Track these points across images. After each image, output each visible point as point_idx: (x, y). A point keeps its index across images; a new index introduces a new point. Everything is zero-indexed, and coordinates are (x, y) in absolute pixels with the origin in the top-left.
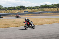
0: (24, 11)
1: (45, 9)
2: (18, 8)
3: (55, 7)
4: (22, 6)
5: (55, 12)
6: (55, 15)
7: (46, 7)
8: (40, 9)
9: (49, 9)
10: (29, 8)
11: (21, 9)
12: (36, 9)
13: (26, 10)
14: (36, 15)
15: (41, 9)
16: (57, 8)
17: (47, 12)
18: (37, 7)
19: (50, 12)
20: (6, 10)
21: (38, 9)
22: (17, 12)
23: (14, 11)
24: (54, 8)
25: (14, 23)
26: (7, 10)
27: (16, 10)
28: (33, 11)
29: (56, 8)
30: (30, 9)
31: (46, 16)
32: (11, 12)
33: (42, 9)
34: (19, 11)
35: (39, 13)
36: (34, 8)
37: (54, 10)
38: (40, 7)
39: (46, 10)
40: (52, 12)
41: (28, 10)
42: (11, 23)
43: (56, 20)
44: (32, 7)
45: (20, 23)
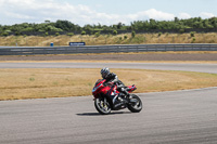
0: (72, 41)
1: (147, 36)
2: (49, 29)
3: (186, 31)
4: (62, 22)
5: (184, 48)
6: (185, 60)
7: (153, 27)
8: (129, 35)
9: (163, 36)
10: (88, 30)
11: (61, 33)
12: (115, 34)
13: (76, 38)
14: (114, 58)
15: (133, 35)
16: (192, 35)
17: (156, 48)
18: (119, 29)
19: (166, 48)
20: (6, 35)
21: (122, 36)
22: (46, 42)
23: (35, 41)
24: (182, 33)
25: (32, 84)
26: (10, 34)
27: (42, 34)
29: (189, 35)
30: (94, 32)
31: (151, 63)
32: (23, 41)
33: (136, 36)
34: (53, 40)
35: (127, 50)
36: (106, 31)
37: (181, 39)
38: (129, 29)
39: (153, 39)
40: (175, 48)
41: (85, 38)
42: (20, 85)
43: (188, 80)
44: (99, 27)
45: (56, 84)
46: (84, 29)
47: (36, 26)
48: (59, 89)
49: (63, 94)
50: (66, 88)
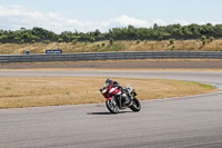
0: (48, 48)
1: (125, 43)
2: (25, 37)
3: (165, 38)
5: (163, 55)
6: (164, 67)
7: (131, 34)
8: (107, 43)
9: (142, 43)
10: (66, 38)
11: (37, 41)
12: (92, 41)
13: (53, 46)
14: (92, 66)
15: (111, 42)
16: (171, 43)
17: (135, 56)
18: (96, 36)
19: (144, 56)
21: (100, 43)
23: (10, 49)
24: (161, 40)
25: (8, 93)
27: (17, 42)
28: (80, 47)
29: (168, 42)
31: (130, 71)
33: (114, 43)
34: (29, 47)
35: (105, 57)
36: (84, 38)
37: (160, 46)
38: (107, 37)
39: (131, 46)
40: (154, 56)
41: (62, 45)
43: (168, 88)
44: (76, 34)
45: (32, 93)
46: (61, 36)
47: (11, 33)
48: (35, 99)
49: (39, 104)
50: (42, 98)
